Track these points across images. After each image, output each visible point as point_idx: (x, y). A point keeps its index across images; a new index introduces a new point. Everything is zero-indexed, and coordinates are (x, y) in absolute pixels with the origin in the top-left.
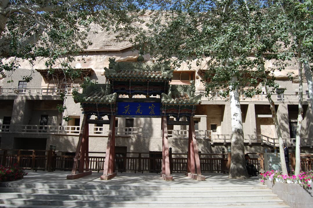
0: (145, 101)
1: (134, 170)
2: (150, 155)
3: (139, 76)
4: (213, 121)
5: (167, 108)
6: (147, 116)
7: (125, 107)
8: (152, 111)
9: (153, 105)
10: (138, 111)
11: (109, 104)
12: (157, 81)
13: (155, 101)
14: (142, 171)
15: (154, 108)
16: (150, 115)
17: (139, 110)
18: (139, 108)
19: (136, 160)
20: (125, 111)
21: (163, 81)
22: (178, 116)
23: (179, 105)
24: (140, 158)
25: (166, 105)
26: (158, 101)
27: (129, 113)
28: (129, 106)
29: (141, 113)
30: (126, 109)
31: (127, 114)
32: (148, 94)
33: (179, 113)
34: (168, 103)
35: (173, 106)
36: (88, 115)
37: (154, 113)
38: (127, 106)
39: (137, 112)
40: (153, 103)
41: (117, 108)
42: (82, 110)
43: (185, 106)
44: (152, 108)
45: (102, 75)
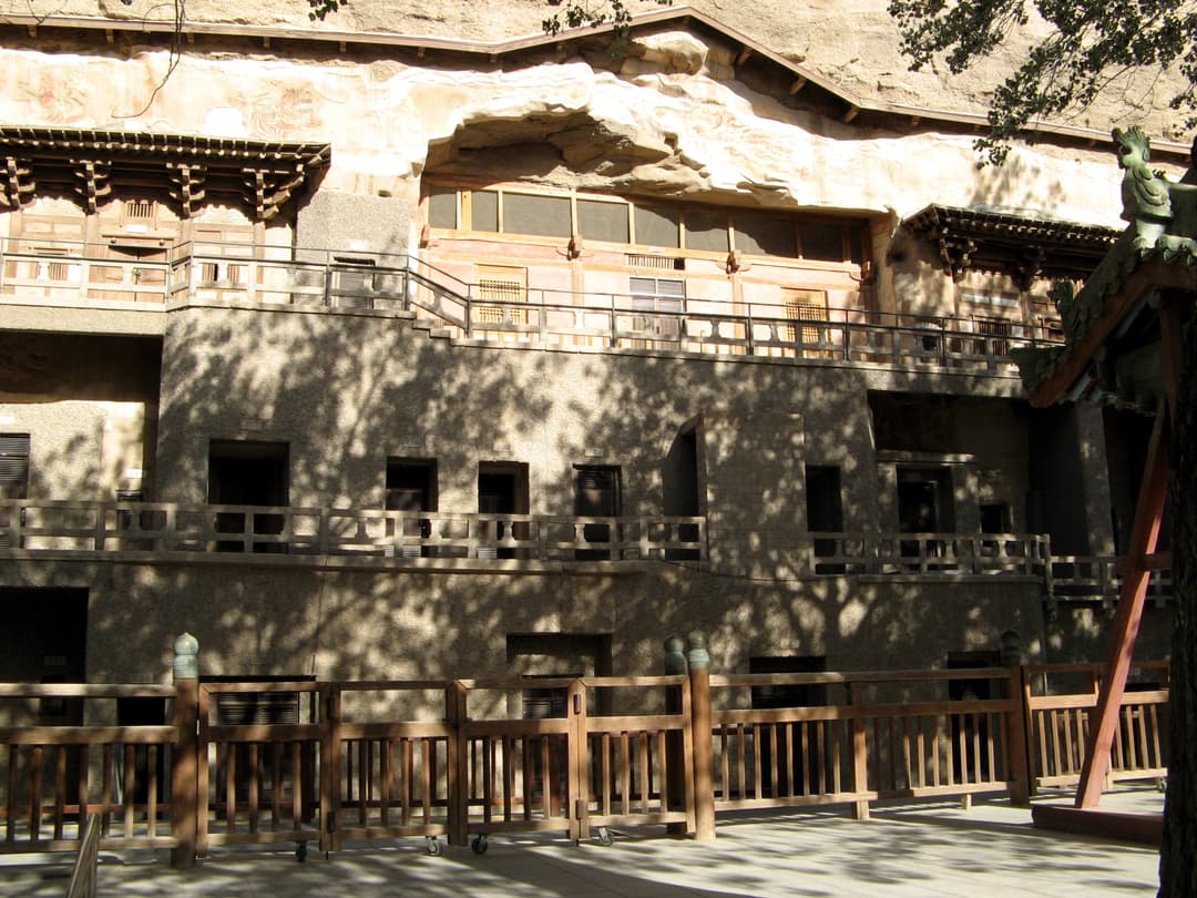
45: (383, 194)
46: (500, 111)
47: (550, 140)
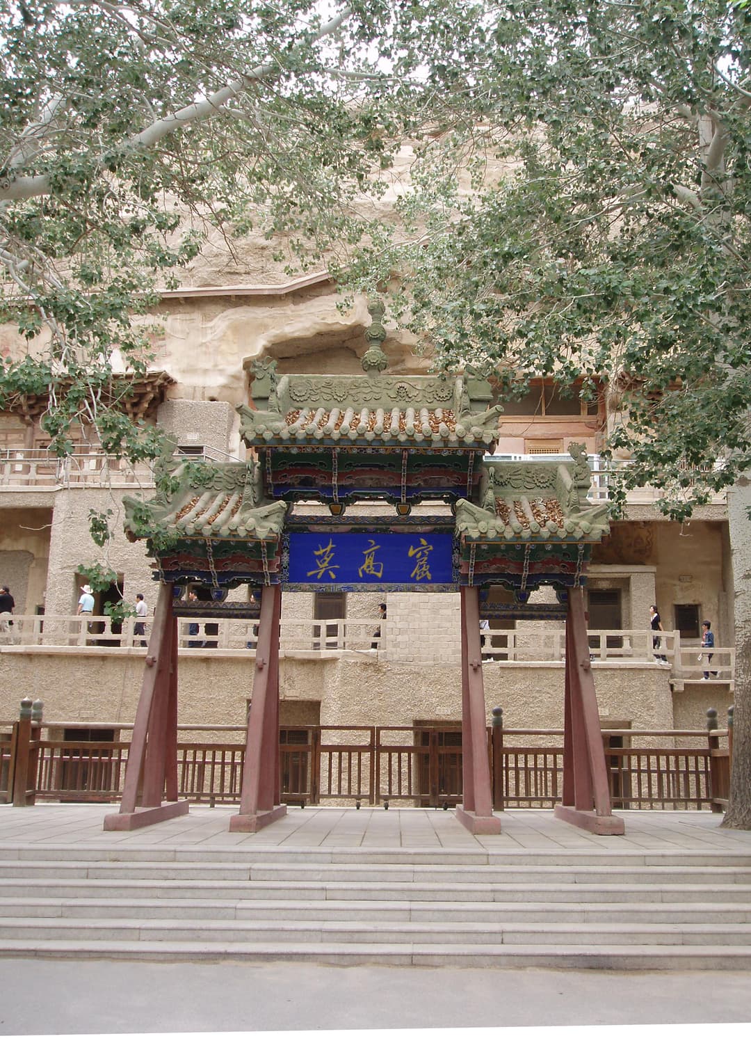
0: (392, 528)
1: (353, 797)
2: (416, 735)
3: (370, 436)
4: (682, 589)
5: (477, 556)
6: (402, 585)
7: (317, 553)
8: (421, 567)
9: (423, 542)
10: (368, 567)
11: (258, 544)
12: (439, 450)
13: (433, 527)
14: (386, 798)
15: (428, 556)
16: (413, 580)
17: (369, 561)
18: (369, 554)
19: (360, 756)
20: (317, 567)
21: (460, 453)
22: (523, 587)
23: (523, 546)
24: (375, 748)
25: (473, 545)
26: (444, 526)
27: (333, 576)
28: (330, 546)
29: (379, 575)
30: (320, 557)
31: (326, 578)
32: (403, 500)
33: (525, 573)
34: (480, 538)
35: (503, 547)
36: (177, 583)
37: (428, 573)
38: (323, 548)
39: (363, 571)
40: (424, 535)
41: (285, 554)
42: (153, 566)
43: (549, 548)
44: (420, 554)
45: (213, 399)
46: (293, 332)
47: (345, 345)
